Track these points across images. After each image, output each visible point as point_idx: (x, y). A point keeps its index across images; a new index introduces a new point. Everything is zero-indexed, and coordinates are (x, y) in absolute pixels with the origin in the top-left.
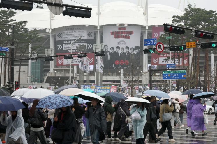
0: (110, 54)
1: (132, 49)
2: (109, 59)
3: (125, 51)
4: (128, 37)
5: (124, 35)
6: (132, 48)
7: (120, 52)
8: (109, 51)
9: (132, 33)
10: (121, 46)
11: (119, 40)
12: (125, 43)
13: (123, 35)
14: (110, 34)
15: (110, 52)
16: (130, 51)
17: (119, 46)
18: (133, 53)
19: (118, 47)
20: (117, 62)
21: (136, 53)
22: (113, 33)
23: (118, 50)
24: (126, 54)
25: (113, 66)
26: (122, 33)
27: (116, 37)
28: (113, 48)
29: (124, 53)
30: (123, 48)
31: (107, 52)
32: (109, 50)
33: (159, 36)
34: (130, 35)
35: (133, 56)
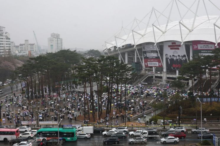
0: (170, 60)
1: (182, 57)
2: (169, 64)
3: (178, 58)
4: (178, 49)
5: (176, 47)
6: (182, 56)
7: (175, 59)
8: (169, 58)
10: (175, 55)
11: (173, 50)
12: (177, 53)
13: (175, 47)
15: (170, 58)
16: (180, 58)
17: (174, 54)
18: (182, 59)
19: (173, 56)
20: (174, 65)
21: (184, 59)
22: (169, 46)
23: (174, 57)
24: (179, 60)
25: (172, 68)
26: (174, 46)
27: (171, 49)
29: (177, 60)
30: (176, 56)
31: (168, 59)
32: (169, 57)
33: (197, 48)
34: (179, 47)
35: (183, 61)
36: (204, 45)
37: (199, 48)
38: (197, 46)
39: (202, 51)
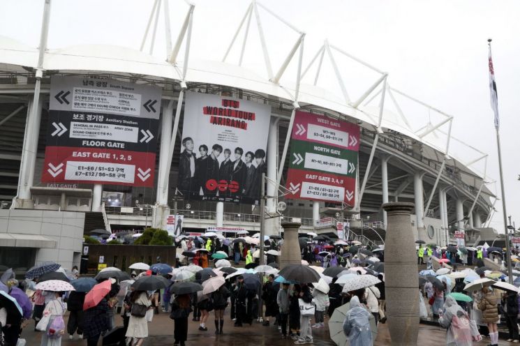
1: (249, 155)
2: (192, 175)
3: (233, 158)
4: (243, 126)
5: (235, 119)
6: (249, 153)
7: (221, 158)
8: (194, 155)
9: (251, 116)
10: (225, 146)
11: (222, 128)
12: (235, 140)
13: (231, 118)
14: (202, 111)
15: (198, 156)
16: (244, 159)
17: (220, 143)
18: (249, 165)
19: (217, 147)
20: (211, 184)
21: (256, 166)
22: (208, 110)
23: (216, 152)
24: (236, 165)
25: (201, 193)
26: (230, 113)
27: (214, 121)
28: (205, 148)
29: (230, 164)
30: (228, 150)
31: (190, 156)
32: (196, 151)
33: (306, 133)
34: (246, 121)
35: (250, 172)
36: (326, 129)
37: (310, 136)
38: (306, 127)
39: (316, 148)
